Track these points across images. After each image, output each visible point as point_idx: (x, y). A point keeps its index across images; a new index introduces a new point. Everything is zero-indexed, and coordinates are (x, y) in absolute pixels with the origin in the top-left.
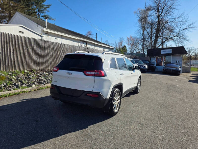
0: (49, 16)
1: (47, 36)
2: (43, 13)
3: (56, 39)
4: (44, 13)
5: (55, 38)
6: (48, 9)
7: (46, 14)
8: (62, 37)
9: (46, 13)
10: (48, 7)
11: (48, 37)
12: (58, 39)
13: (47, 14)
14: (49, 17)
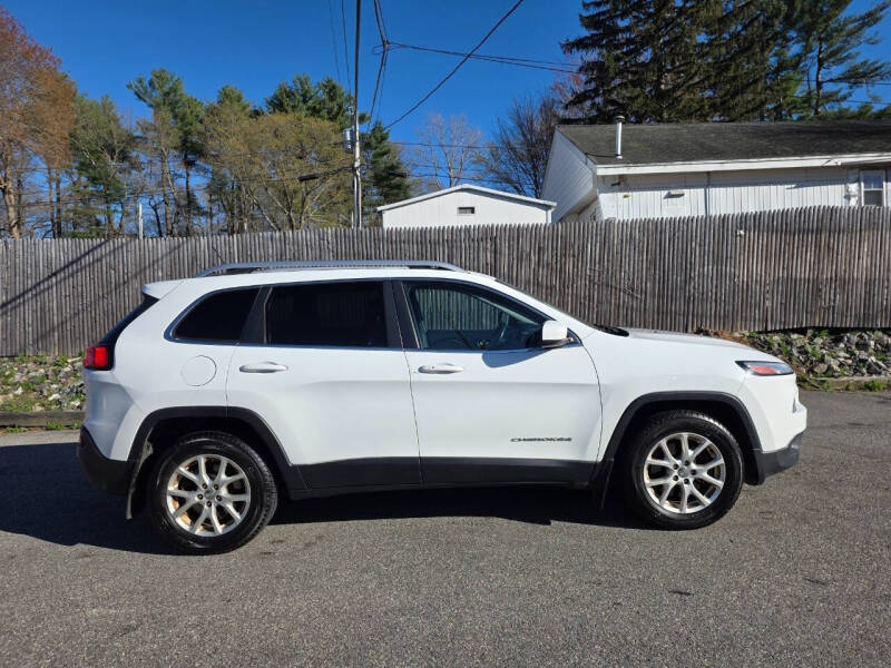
0: (878, 65)
1: (621, 195)
2: (841, 61)
3: (670, 196)
4: (848, 57)
5: (665, 193)
6: (868, 32)
7: (858, 61)
8: (709, 180)
9: (858, 54)
10: (870, 19)
11: (625, 197)
12: (682, 195)
13: (862, 60)
14: (880, 67)
